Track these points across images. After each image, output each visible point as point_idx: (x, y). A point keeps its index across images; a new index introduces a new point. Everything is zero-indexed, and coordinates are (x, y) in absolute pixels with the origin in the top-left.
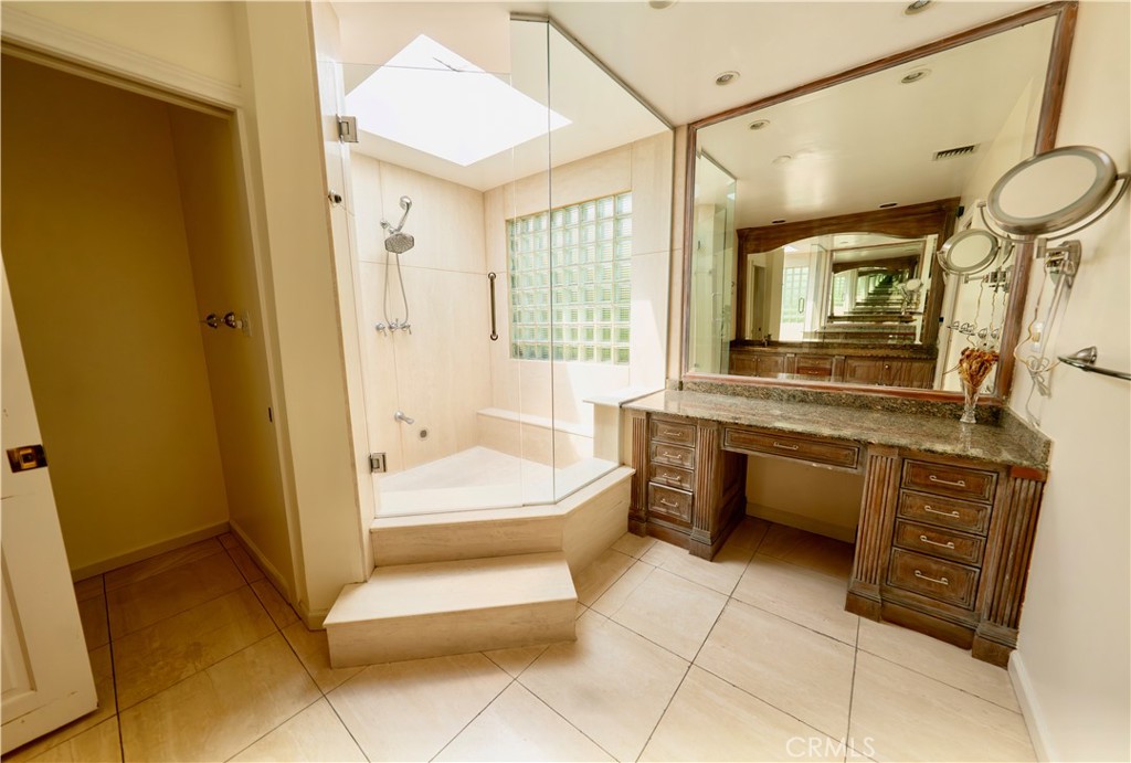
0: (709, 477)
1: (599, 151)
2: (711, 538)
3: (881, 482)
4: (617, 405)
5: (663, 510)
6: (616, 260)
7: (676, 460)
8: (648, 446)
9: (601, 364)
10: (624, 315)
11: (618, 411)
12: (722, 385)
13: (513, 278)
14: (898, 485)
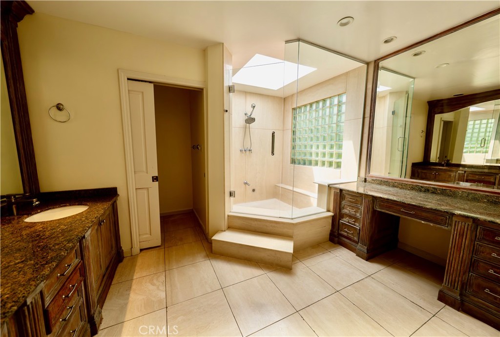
0: (367, 221)
1: (328, 79)
2: (367, 250)
3: (461, 235)
4: (327, 185)
5: (345, 234)
6: (338, 122)
7: (352, 212)
8: (340, 204)
9: (328, 168)
10: (340, 147)
11: (327, 187)
12: (387, 181)
13: (294, 131)
14: (473, 239)
